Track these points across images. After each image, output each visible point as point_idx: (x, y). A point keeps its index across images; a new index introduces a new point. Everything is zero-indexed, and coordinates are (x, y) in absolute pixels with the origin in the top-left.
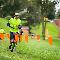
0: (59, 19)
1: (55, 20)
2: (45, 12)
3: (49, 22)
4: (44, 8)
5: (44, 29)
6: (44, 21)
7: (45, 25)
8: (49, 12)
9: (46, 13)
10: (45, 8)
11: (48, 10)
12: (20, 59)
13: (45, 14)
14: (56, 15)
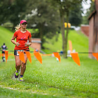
0: (88, 24)
1: (82, 25)
2: (66, 13)
3: (73, 29)
4: (63, 8)
5: (65, 40)
6: (65, 29)
7: (67, 35)
8: (72, 14)
9: (68, 15)
10: (66, 8)
11: (70, 11)
12: (27, 91)
13: (65, 16)
14: (84, 19)
